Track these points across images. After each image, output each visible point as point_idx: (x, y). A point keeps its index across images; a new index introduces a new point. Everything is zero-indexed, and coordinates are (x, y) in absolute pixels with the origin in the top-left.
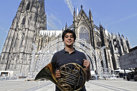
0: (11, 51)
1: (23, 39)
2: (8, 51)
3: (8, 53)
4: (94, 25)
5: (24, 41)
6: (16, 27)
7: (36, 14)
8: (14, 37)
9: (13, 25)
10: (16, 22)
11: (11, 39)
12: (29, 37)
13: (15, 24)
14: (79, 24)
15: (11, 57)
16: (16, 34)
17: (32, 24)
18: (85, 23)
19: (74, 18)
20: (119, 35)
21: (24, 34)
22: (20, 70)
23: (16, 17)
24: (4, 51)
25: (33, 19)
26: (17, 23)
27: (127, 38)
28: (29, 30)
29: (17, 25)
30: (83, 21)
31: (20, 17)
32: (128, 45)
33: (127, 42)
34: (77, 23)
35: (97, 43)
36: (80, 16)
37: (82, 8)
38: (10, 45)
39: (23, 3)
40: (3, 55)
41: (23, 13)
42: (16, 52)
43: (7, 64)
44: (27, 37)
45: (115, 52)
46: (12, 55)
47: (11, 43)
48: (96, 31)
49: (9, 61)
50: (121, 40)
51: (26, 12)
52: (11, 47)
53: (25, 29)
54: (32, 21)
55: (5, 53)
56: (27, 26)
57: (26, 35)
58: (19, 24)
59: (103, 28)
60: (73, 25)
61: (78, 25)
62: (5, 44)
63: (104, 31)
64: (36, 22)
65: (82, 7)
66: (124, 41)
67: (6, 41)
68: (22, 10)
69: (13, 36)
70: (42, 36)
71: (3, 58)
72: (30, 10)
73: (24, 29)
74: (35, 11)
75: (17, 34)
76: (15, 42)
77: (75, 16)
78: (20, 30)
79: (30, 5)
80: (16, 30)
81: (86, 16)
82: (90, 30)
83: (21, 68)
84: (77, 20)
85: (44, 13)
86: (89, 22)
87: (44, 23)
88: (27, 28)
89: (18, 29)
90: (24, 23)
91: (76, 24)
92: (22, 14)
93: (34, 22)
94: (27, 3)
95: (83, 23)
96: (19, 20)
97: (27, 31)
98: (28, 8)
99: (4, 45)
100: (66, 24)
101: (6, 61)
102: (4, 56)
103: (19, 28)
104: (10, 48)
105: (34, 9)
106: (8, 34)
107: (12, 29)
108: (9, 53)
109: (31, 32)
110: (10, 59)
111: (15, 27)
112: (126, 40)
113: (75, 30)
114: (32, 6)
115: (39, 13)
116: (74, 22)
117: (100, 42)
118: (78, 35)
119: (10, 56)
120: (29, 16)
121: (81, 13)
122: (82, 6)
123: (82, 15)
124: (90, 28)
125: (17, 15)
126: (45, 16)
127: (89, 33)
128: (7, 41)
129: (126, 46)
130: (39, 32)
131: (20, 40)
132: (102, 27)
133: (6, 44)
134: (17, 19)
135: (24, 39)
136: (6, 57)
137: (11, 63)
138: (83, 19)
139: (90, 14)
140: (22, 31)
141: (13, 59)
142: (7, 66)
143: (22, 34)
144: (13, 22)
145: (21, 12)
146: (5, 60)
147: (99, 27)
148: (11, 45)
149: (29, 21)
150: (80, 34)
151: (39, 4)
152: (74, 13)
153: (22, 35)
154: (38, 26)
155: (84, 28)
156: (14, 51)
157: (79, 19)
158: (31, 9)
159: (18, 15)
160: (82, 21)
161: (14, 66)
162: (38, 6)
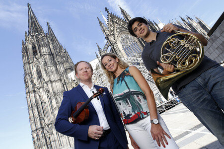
0: (43, 124)
1: (50, 99)
2: (39, 126)
3: (40, 128)
5: (54, 102)
6: (34, 88)
7: (51, 54)
8: (37, 103)
9: (27, 86)
10: (29, 81)
11: (35, 108)
12: (57, 92)
13: (30, 84)
14: (116, 36)
15: (48, 132)
16: (38, 97)
17: (52, 72)
18: (123, 31)
19: (104, 31)
20: (183, 20)
21: (49, 91)
22: (69, 144)
23: (26, 74)
24: (34, 128)
25: (49, 64)
26: (32, 81)
27: (197, 19)
28: (51, 82)
29: (33, 84)
30: (119, 28)
31: (30, 71)
32: (204, 27)
33: (200, 23)
34: (113, 36)
36: (111, 25)
37: (108, 12)
38: (37, 115)
39: (25, 50)
40: (35, 136)
41: (33, 62)
42: (50, 122)
43: (47, 145)
44: (54, 93)
46: (47, 129)
47: (37, 113)
49: (47, 139)
50: (190, 25)
51: (35, 60)
52: (40, 118)
53: (46, 83)
54: (49, 68)
55: (37, 130)
56: (46, 79)
57: (51, 91)
58: (35, 81)
59: (153, 23)
60: (108, 42)
61: (116, 39)
62: (30, 118)
63: (157, 25)
64: (56, 66)
65: (107, 10)
66: (195, 24)
67: (29, 114)
68: (28, 59)
69: (34, 102)
70: (74, 80)
71: (37, 139)
72: (39, 54)
73: (45, 85)
74: (47, 51)
75: (40, 96)
76: (42, 109)
77: (105, 28)
78: (41, 88)
79: (35, 47)
80: (35, 92)
81: (120, 19)
83: (67, 140)
84: (110, 32)
85: (61, 47)
87: (68, 62)
88: (48, 82)
89: (37, 88)
90: (40, 76)
91: (111, 38)
92: (31, 65)
93: (54, 68)
94: (30, 47)
95: (121, 32)
96: (32, 75)
97: (50, 85)
98: (35, 53)
99: (30, 121)
100: (98, 46)
101: (44, 141)
102: (38, 135)
103: (37, 86)
104: (40, 120)
105: (44, 50)
106: (27, 102)
107: (29, 93)
108: (43, 128)
109: (56, 83)
110: (47, 135)
111: (31, 89)
112: (198, 21)
113: (115, 47)
114: (39, 46)
115: (53, 51)
116: (107, 37)
118: (123, 52)
119: (45, 132)
120: (43, 63)
121: (111, 20)
122: (106, 8)
123: (113, 21)
125: (25, 70)
126: (64, 51)
127: (137, 40)
128: (31, 113)
129: (202, 30)
130: (67, 78)
131: (47, 102)
132: (151, 23)
133: (32, 118)
134: (29, 75)
135: (52, 98)
136: (41, 135)
137: (51, 140)
138: (118, 27)
139: (124, 13)
140: (44, 89)
141: (52, 134)
142: (48, 148)
143: (46, 92)
144: (26, 82)
145: (29, 64)
146: (42, 140)
148: (39, 116)
149: (45, 70)
150: (124, 49)
151: (47, 39)
152: (101, 25)
153: (46, 95)
154: (62, 69)
155: (126, 38)
156: (47, 122)
157: (112, 29)
158: (40, 52)
159: (27, 70)
160: (118, 30)
161: (57, 142)
162: (47, 43)
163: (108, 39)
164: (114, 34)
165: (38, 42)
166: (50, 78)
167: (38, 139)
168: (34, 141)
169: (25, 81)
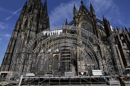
2: (11, 52)
3: (11, 53)
4: (97, 19)
5: (26, 42)
7: (38, 15)
9: (16, 27)
10: (19, 24)
11: (14, 41)
12: (31, 37)
17: (34, 25)
18: (86, 18)
19: (74, 14)
20: (126, 29)
21: (26, 35)
25: (34, 20)
28: (30, 30)
29: (19, 27)
30: (84, 16)
35: (102, 38)
36: (80, 12)
37: (82, 4)
38: (13, 46)
39: (25, 7)
40: (6, 56)
41: (26, 15)
43: (10, 65)
44: (29, 37)
45: (123, 47)
47: (14, 44)
48: (99, 25)
51: (28, 14)
54: (33, 22)
55: (9, 53)
57: (28, 35)
58: (22, 26)
60: (73, 21)
61: (79, 21)
62: (8, 45)
63: (109, 24)
64: (38, 23)
65: (82, 2)
67: (9, 43)
68: (24, 12)
72: (32, 12)
73: (26, 30)
75: (20, 35)
78: (23, 31)
79: (32, 7)
81: (87, 11)
82: (93, 25)
84: (77, 16)
85: (47, 15)
86: (91, 17)
88: (28, 29)
89: (21, 30)
90: (26, 24)
91: (77, 20)
93: (36, 23)
94: (29, 6)
95: (84, 18)
96: (22, 22)
97: (28, 32)
99: (8, 47)
100: (66, 21)
101: (9, 62)
104: (13, 49)
105: (36, 11)
106: (12, 35)
107: (15, 31)
109: (33, 32)
111: (18, 29)
114: (34, 8)
117: (105, 37)
120: (31, 18)
121: (81, 9)
122: (82, 1)
123: (82, 10)
124: (92, 22)
126: (47, 18)
127: (92, 27)
128: (11, 42)
133: (10, 45)
134: (20, 21)
135: (26, 39)
136: (9, 58)
139: (92, 8)
140: (25, 32)
145: (24, 15)
147: (103, 21)
149: (30, 22)
151: (41, 6)
152: (74, 9)
153: (24, 36)
155: (86, 23)
157: (80, 14)
159: (21, 18)
160: (83, 17)
162: (39, 8)
163: (75, 19)
164: (79, 18)
165: (35, 5)
166: (31, 28)
167: (7, 59)
168: (4, 59)
169: (17, 23)
